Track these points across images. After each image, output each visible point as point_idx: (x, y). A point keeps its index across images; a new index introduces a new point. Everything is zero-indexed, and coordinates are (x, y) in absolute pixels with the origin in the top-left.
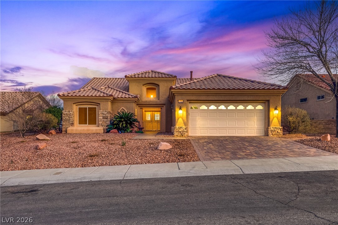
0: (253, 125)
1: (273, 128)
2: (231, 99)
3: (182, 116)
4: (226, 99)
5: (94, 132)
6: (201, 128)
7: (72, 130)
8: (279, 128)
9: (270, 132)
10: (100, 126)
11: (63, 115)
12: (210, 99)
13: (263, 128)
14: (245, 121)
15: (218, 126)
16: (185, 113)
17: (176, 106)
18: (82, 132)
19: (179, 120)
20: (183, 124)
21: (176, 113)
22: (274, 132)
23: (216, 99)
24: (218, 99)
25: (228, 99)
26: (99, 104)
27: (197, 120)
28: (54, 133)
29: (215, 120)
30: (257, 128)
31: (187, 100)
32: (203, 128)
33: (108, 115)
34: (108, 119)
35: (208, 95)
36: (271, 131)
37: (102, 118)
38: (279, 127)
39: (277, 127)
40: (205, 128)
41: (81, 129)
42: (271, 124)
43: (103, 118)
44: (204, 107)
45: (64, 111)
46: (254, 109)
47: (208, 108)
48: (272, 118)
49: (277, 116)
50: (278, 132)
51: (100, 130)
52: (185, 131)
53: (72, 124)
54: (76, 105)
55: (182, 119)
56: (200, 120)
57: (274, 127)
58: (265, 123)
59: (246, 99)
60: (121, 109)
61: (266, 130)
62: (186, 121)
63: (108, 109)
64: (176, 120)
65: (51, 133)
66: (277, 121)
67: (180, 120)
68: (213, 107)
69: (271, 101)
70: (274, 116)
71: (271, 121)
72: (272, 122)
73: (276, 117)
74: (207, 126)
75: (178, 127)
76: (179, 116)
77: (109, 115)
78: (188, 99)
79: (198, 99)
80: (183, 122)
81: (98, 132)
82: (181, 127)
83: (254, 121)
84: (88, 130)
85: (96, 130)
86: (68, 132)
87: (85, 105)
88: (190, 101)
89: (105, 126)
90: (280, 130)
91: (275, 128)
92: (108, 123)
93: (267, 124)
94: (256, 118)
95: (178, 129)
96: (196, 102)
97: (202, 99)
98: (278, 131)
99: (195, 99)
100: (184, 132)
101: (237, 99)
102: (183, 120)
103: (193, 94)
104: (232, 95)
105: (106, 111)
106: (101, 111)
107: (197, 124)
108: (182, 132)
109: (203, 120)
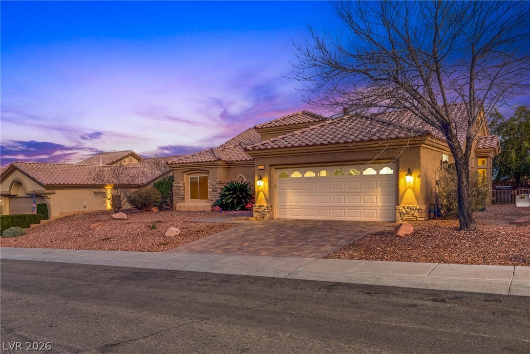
0: (375, 201)
1: (404, 207)
3: (263, 188)
4: (324, 161)
5: (202, 209)
6: (293, 207)
7: (180, 207)
8: (416, 209)
9: (398, 215)
10: (209, 201)
11: (174, 188)
12: (301, 161)
14: (360, 196)
15: (318, 204)
16: (267, 184)
17: (256, 174)
18: (190, 210)
19: (259, 195)
20: (265, 201)
21: (256, 185)
22: (406, 215)
23: (309, 161)
24: (312, 161)
25: (328, 160)
26: (209, 171)
27: (287, 194)
28: (155, 211)
29: (314, 194)
30: (380, 208)
31: (271, 166)
33: (218, 186)
34: (217, 192)
36: (401, 213)
37: (211, 190)
38: (415, 206)
39: (411, 206)
40: (298, 207)
41: (191, 205)
42: (401, 202)
43: (213, 191)
44: (296, 174)
45: (174, 182)
46: (376, 174)
47: (303, 175)
48: (404, 190)
49: (412, 186)
50: (413, 216)
51: (208, 206)
52: (266, 210)
53: (183, 199)
54: (187, 174)
55: (264, 193)
56: (291, 194)
57: (407, 206)
60: (239, 177)
61: (392, 211)
62: (268, 196)
63: (217, 178)
64: (256, 195)
65: (152, 211)
66: (413, 195)
67: (261, 194)
68: (310, 174)
69: (401, 160)
70: (407, 186)
71: (400, 195)
72: (402, 197)
73: (410, 187)
74: (301, 204)
75: (257, 205)
76: (260, 189)
78: (271, 164)
80: (264, 198)
82: (261, 206)
83: (376, 195)
84: (196, 207)
85: (205, 206)
86: (176, 209)
87: (196, 174)
88: (276, 166)
90: (417, 212)
91: (408, 208)
92: (218, 196)
93: (396, 200)
94: (379, 189)
95: (258, 208)
96: (284, 166)
98: (413, 214)
100: (265, 213)
101: (342, 160)
102: (265, 195)
103: (276, 156)
105: (215, 182)
106: (210, 181)
107: (287, 201)
108: (262, 213)
109: (295, 194)
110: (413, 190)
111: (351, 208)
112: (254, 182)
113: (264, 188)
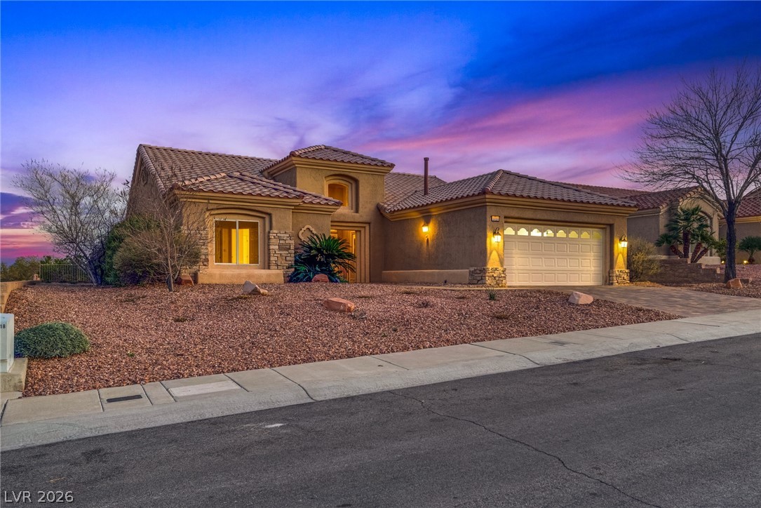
1: (618, 271)
2: (567, 220)
8: (625, 272)
9: (614, 278)
10: (271, 267)
12: (539, 217)
13: (601, 272)
14: (578, 259)
15: (544, 268)
16: (501, 243)
17: (488, 227)
19: (492, 255)
20: (499, 263)
21: (488, 240)
22: (620, 278)
23: (546, 218)
26: (270, 215)
27: (514, 256)
29: (539, 256)
30: (592, 272)
31: (505, 217)
32: (522, 272)
33: (291, 242)
34: (290, 251)
35: (535, 208)
36: (616, 277)
37: (277, 247)
38: (625, 270)
39: (623, 270)
40: (525, 271)
41: (232, 273)
42: (614, 266)
43: (280, 249)
44: (523, 232)
46: (589, 238)
47: (529, 234)
48: (616, 255)
49: (622, 251)
50: (624, 279)
52: (502, 275)
53: (206, 262)
54: (211, 215)
55: (497, 252)
56: (518, 256)
58: (605, 263)
59: (586, 220)
60: (305, 229)
61: (607, 275)
62: (502, 255)
63: (289, 228)
64: (488, 255)
66: (623, 259)
67: (495, 254)
68: (536, 232)
69: (615, 226)
70: (619, 252)
71: (615, 259)
72: (616, 261)
73: (621, 253)
74: (528, 268)
75: (490, 268)
76: (492, 247)
77: (293, 242)
78: (506, 215)
79: (522, 216)
80: (498, 259)
81: (273, 280)
82: (496, 269)
83: (590, 259)
85: (269, 276)
86: (200, 281)
87: (232, 216)
88: (508, 219)
89: (285, 268)
90: (626, 275)
91: (620, 271)
92: (291, 259)
93: (608, 264)
94: (592, 254)
95: (491, 272)
96: (516, 221)
97: (526, 217)
98: (623, 277)
99: (517, 215)
100: (501, 279)
102: (499, 255)
103: (515, 206)
104: (568, 211)
105: (285, 233)
106: (275, 231)
107: (514, 264)
108: (497, 279)
109: (522, 256)
110: (623, 255)
111: (573, 272)
112: (485, 237)
113: (498, 245)
